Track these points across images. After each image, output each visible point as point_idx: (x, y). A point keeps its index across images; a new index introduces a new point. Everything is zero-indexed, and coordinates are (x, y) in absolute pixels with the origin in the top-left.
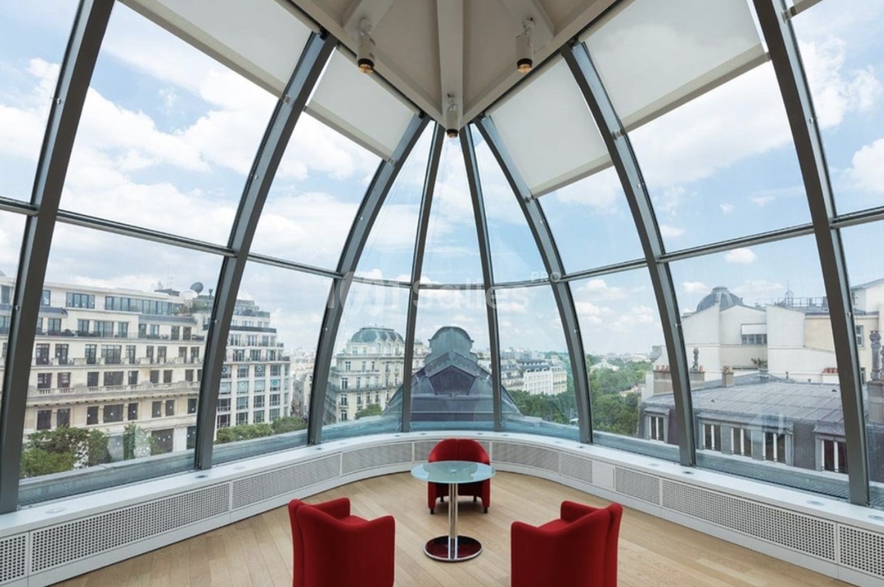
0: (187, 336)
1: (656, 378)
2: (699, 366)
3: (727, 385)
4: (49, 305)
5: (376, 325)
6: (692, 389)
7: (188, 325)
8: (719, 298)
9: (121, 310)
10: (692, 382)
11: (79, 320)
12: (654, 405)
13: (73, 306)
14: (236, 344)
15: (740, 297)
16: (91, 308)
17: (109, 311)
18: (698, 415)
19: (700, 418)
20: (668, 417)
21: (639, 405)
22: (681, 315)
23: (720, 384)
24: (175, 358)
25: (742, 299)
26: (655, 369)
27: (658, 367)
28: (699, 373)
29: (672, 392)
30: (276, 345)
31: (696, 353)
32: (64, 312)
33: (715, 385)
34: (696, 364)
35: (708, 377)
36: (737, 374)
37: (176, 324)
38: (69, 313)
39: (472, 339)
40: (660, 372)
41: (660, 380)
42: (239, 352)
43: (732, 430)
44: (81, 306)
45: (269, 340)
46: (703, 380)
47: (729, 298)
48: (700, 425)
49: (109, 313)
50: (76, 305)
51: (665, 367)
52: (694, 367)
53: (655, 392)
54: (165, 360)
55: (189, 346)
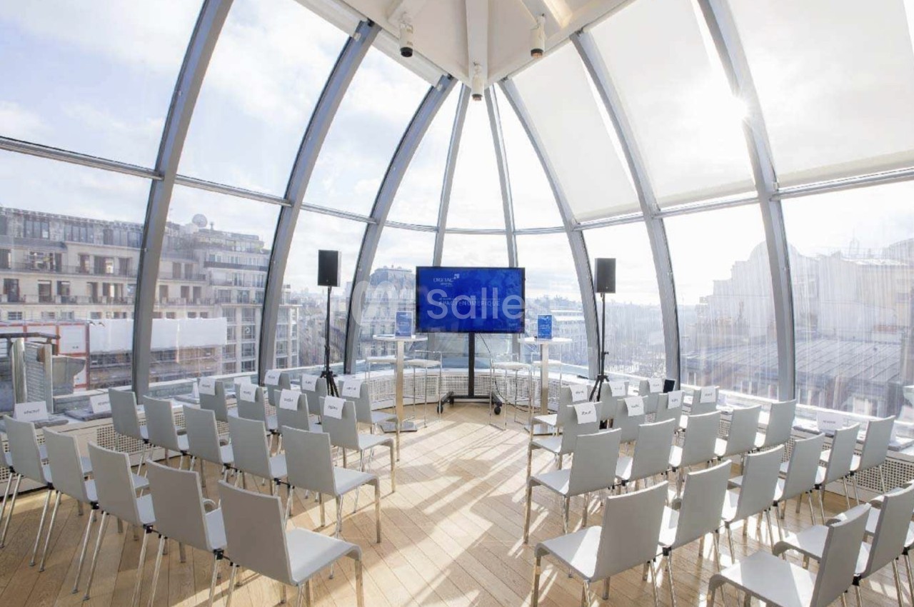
0: (188, 277)
2: (744, 318)
4: (49, 238)
5: (393, 266)
7: (189, 262)
9: (121, 245)
11: (79, 254)
13: (72, 240)
14: (240, 285)
16: (90, 242)
17: (109, 246)
24: (177, 299)
32: (63, 245)
35: (752, 332)
37: (177, 260)
38: (70, 247)
42: (244, 293)
44: (79, 240)
46: (749, 334)
49: (109, 248)
50: (75, 239)
52: (738, 319)
54: (167, 300)
55: (191, 285)
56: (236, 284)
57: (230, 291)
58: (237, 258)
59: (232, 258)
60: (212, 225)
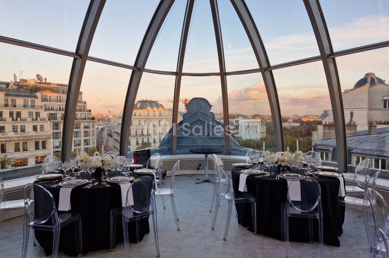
0: (33, 106)
1: (324, 129)
2: (353, 122)
3: (372, 134)
6: (347, 136)
7: (33, 99)
8: (369, 80)
10: (347, 132)
12: (322, 145)
15: (383, 80)
18: (352, 151)
19: (353, 153)
20: (332, 152)
21: (313, 144)
22: (343, 91)
23: (367, 133)
24: (26, 118)
25: (385, 80)
26: (324, 123)
27: (326, 123)
28: (353, 126)
29: (335, 137)
30: (86, 111)
31: (352, 114)
33: (364, 133)
34: (351, 120)
35: (359, 129)
36: (379, 127)
37: (26, 99)
39: (211, 104)
40: (328, 125)
41: (327, 131)
43: (374, 160)
45: (82, 108)
46: (356, 130)
47: (376, 80)
48: (352, 157)
51: (331, 123)
52: (349, 122)
53: (323, 137)
54: (21, 119)
55: (34, 111)
56: (60, 110)
57: (56, 114)
58: (60, 97)
59: (57, 97)
60: (46, 79)
